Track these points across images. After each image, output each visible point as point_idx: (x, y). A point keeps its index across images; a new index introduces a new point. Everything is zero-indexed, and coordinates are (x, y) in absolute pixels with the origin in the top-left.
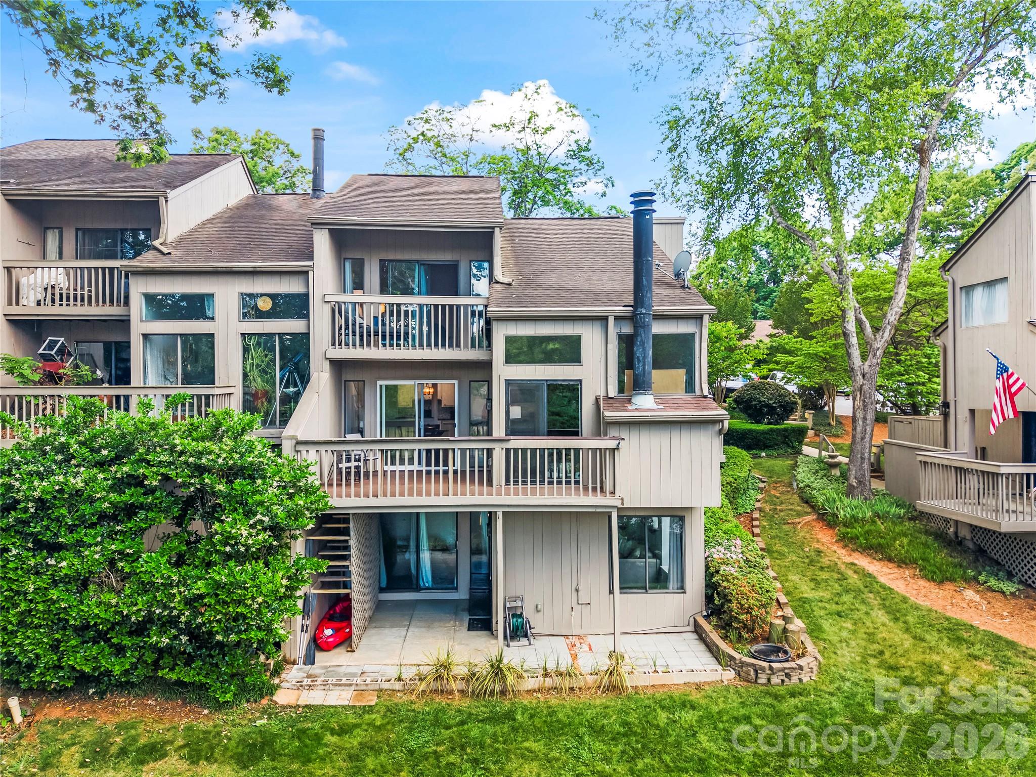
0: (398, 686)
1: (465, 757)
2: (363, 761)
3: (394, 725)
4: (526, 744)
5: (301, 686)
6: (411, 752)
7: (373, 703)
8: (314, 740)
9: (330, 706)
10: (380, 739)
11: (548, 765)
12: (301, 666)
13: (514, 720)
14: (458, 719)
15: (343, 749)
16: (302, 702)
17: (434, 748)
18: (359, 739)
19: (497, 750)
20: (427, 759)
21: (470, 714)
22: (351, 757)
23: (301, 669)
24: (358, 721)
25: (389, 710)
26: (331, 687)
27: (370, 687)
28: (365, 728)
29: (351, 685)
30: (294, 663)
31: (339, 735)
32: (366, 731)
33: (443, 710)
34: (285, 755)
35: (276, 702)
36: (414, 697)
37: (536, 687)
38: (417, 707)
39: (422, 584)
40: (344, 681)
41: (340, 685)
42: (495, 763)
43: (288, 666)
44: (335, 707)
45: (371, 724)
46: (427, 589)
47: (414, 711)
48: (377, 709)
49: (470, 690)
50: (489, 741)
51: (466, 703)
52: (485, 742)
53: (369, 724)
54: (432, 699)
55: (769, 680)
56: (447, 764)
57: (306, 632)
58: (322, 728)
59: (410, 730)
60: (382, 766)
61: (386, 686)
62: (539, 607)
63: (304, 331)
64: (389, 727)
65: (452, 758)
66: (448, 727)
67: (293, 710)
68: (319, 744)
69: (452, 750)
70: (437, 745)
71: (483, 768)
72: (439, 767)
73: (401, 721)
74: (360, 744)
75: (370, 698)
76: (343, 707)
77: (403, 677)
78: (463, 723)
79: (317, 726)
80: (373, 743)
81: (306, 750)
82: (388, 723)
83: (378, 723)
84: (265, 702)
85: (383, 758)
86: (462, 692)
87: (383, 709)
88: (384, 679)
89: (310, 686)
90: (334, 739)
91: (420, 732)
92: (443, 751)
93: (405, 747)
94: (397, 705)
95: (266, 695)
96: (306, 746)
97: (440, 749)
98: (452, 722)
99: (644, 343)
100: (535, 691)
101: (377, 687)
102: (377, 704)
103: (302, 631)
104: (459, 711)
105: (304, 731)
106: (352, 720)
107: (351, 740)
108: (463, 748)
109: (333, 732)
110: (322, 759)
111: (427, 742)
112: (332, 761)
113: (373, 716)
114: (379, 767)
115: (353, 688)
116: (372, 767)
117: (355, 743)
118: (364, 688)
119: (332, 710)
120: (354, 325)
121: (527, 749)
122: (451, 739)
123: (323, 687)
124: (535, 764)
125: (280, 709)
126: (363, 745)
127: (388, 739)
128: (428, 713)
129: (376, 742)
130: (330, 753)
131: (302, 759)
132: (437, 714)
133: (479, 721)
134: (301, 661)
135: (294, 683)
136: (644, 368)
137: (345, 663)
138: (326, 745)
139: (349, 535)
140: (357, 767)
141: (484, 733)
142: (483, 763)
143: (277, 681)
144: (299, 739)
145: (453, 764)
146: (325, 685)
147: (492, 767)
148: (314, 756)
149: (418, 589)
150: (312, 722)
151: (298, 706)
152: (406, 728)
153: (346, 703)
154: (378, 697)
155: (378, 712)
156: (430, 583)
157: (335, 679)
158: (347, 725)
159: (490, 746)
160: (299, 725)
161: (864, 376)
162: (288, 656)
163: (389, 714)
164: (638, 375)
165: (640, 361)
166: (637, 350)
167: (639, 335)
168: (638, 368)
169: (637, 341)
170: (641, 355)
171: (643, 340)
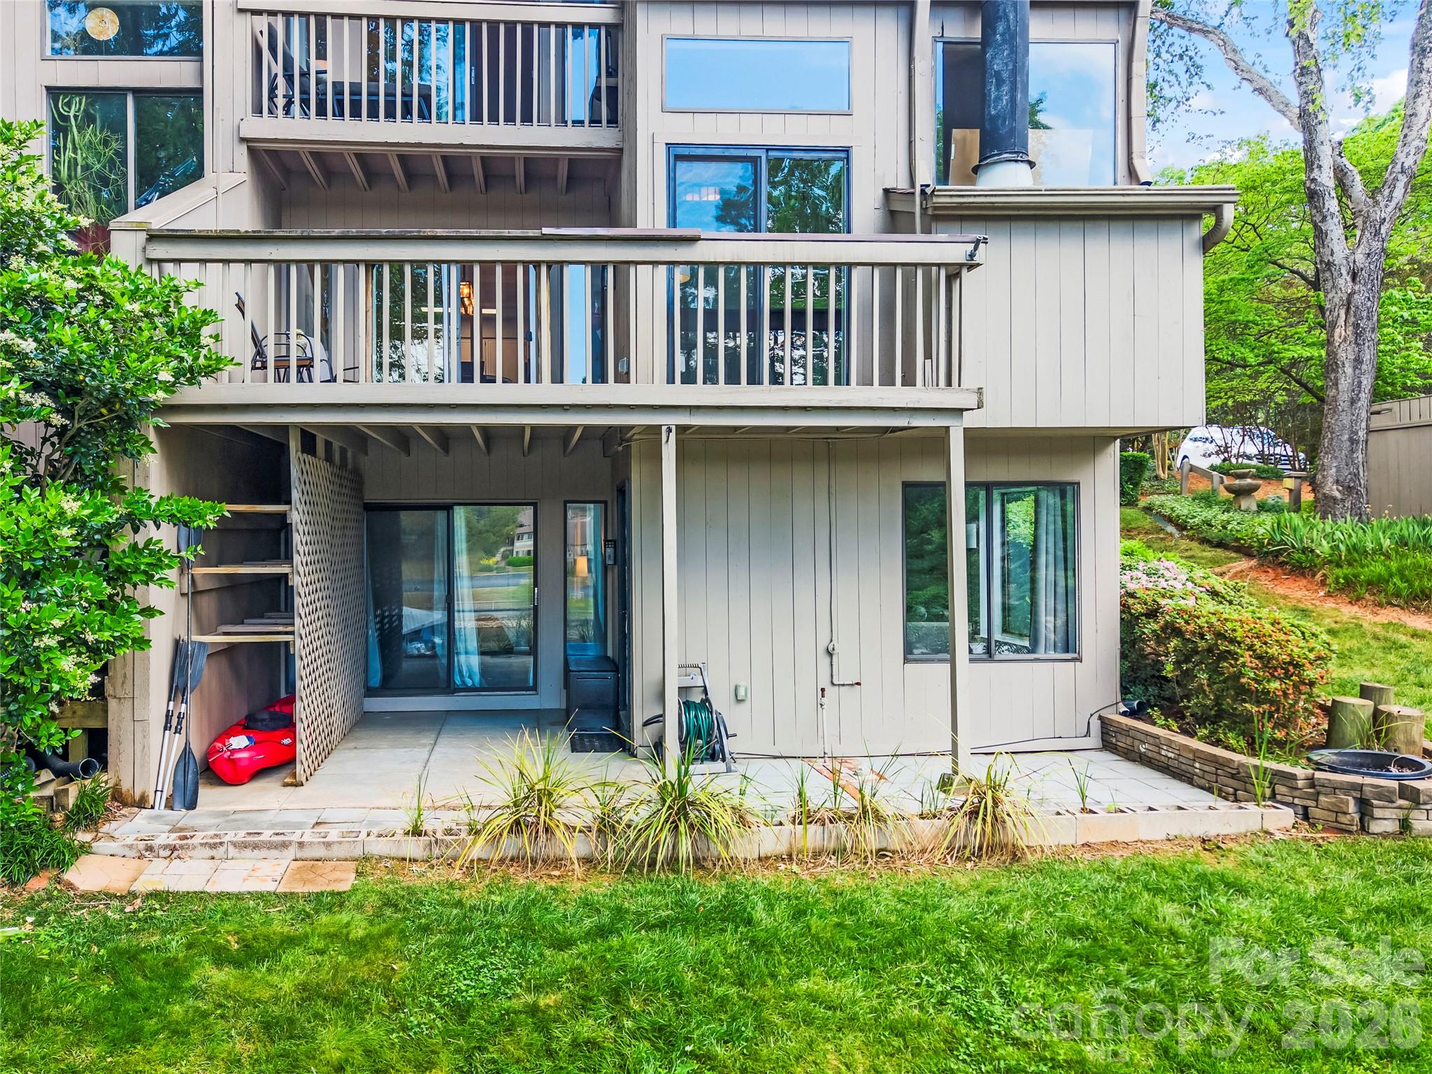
0: (413, 848)
1: (629, 1024)
2: (310, 1037)
3: (403, 937)
4: (802, 985)
5: (150, 849)
6: (462, 1012)
7: (345, 887)
8: (160, 978)
9: (220, 896)
10: (363, 973)
11: (897, 1042)
12: (160, 810)
13: (749, 922)
14: (588, 923)
15: (247, 1002)
16: (142, 886)
17: (530, 999)
18: (299, 976)
19: (723, 1002)
20: (509, 1030)
21: (619, 912)
22: (268, 1026)
23: (158, 817)
24: (301, 928)
25: (389, 902)
26: (232, 851)
27: (336, 852)
28: (321, 945)
29: (285, 845)
30: (142, 803)
31: (238, 964)
32: (322, 952)
33: (541, 901)
34: (59, 1021)
35: (70, 886)
36: (456, 874)
37: (782, 849)
38: (471, 895)
39: (458, 680)
40: (266, 836)
41: (255, 846)
42: (725, 1040)
43: (125, 811)
44: (239, 897)
45: (337, 936)
46: (473, 689)
47: (459, 904)
48: (354, 900)
49: (610, 856)
50: (689, 977)
51: (601, 887)
52: (681, 981)
53: (332, 936)
54: (505, 879)
55: (1405, 825)
56: (575, 1044)
57: (178, 731)
58: (190, 946)
59: (453, 950)
60: (368, 1053)
61: (379, 847)
62: (741, 693)
63: (191, 83)
64: (391, 943)
65: (586, 1027)
66: (563, 944)
67: (116, 903)
68: (176, 988)
69: (585, 1003)
70: (538, 989)
71: (693, 1055)
72: (550, 1054)
73: (426, 929)
74: (303, 987)
75: (337, 875)
76: (260, 896)
77: (426, 827)
78: (602, 932)
79: (175, 943)
80: (342, 985)
81: (130, 1006)
82: (388, 933)
83: (358, 933)
84: (39, 884)
85: (371, 1030)
86: (587, 861)
87: (374, 900)
88: (375, 831)
89: (174, 849)
90: (221, 976)
91: (481, 956)
92: (558, 1007)
93: (439, 997)
94: (411, 891)
95: (44, 867)
96: (133, 995)
97: (547, 1000)
98: (573, 931)
99: (1013, 36)
100: (779, 858)
101: (358, 852)
102: (354, 890)
103: (167, 727)
104: (586, 904)
105: (132, 956)
106: (280, 925)
107: (274, 979)
108: (616, 996)
109: (221, 957)
110: (178, 1033)
111: (506, 982)
112: (209, 1037)
113: (344, 917)
114: (358, 1056)
115: (292, 852)
116: (336, 1055)
117: (287, 985)
118: (321, 852)
119: (227, 905)
120: (305, 75)
121: (813, 997)
122: (578, 974)
123: (208, 852)
124: (851, 1040)
125: (78, 901)
126: (308, 992)
127: (388, 974)
128: (502, 909)
129: (352, 982)
130: (205, 1015)
131: (112, 1032)
132: (526, 909)
133: (649, 927)
134: (161, 801)
135: (129, 841)
136: (1013, 100)
137: (276, 806)
138: (196, 993)
139: (289, 502)
140: (284, 1055)
141: (670, 956)
142: (688, 1040)
143: (83, 837)
144: (114, 974)
145: (592, 1044)
146: (213, 846)
147: (719, 1050)
148: (151, 1024)
149: (449, 688)
150: (165, 932)
151: (134, 895)
152: (438, 945)
153: (270, 887)
154: (359, 874)
155: (359, 907)
156: (477, 678)
157: (242, 833)
158: (267, 938)
159: (698, 991)
160: (123, 941)
161: (1354, 277)
162: (126, 786)
163: (388, 912)
164: (997, 116)
165: (1004, 82)
166: (994, 57)
167: (1000, 18)
168: (998, 98)
169: (995, 34)
170: (1006, 64)
171: (1012, 28)
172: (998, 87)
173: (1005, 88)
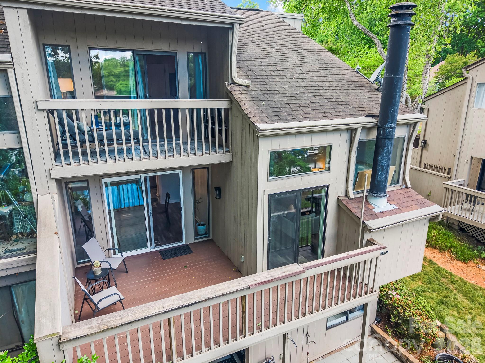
63: (15, 146)
99: (389, 154)
136: (386, 176)
164: (380, 181)
165: (384, 170)
166: (382, 160)
167: (386, 147)
168: (381, 175)
169: (383, 152)
170: (386, 164)
171: (389, 151)
172: (382, 171)
173: (384, 172)
